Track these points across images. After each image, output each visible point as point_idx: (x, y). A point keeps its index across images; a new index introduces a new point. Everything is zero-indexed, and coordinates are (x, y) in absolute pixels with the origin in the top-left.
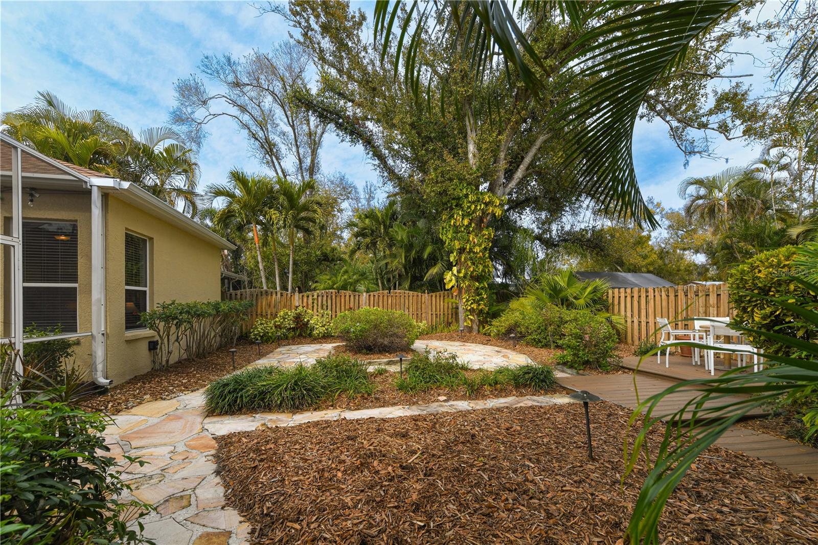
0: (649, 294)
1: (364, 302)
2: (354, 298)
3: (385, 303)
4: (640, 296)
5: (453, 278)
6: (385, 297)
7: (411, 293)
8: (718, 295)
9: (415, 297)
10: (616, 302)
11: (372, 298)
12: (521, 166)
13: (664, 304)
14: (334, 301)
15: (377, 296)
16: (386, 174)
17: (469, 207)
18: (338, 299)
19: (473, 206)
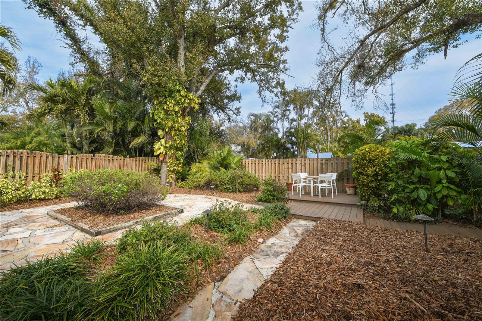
0: (263, 162)
1: (64, 164)
2: (53, 160)
3: (89, 165)
4: (259, 163)
5: (162, 147)
6: (90, 160)
7: (115, 157)
8: (292, 163)
9: (119, 161)
10: (247, 166)
11: (75, 160)
12: (204, 84)
13: (270, 167)
14: (24, 162)
15: (80, 159)
16: (78, 55)
17: (180, 99)
18: (31, 160)
19: (183, 100)
